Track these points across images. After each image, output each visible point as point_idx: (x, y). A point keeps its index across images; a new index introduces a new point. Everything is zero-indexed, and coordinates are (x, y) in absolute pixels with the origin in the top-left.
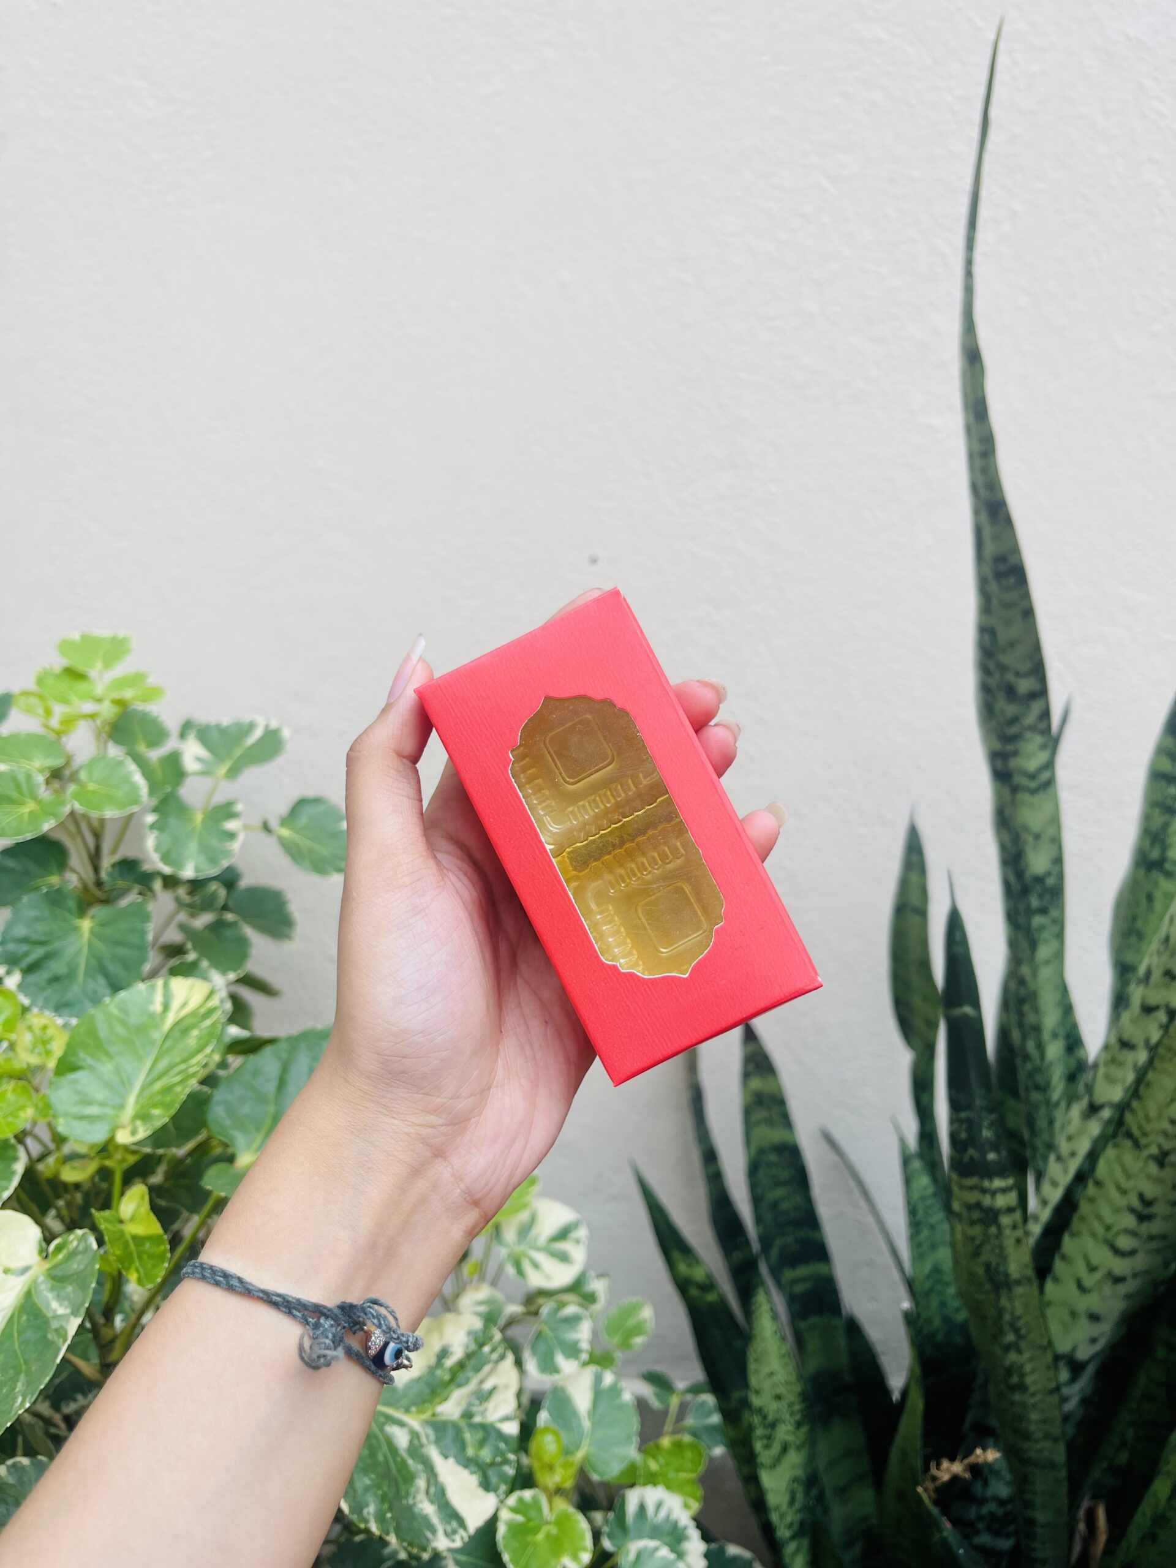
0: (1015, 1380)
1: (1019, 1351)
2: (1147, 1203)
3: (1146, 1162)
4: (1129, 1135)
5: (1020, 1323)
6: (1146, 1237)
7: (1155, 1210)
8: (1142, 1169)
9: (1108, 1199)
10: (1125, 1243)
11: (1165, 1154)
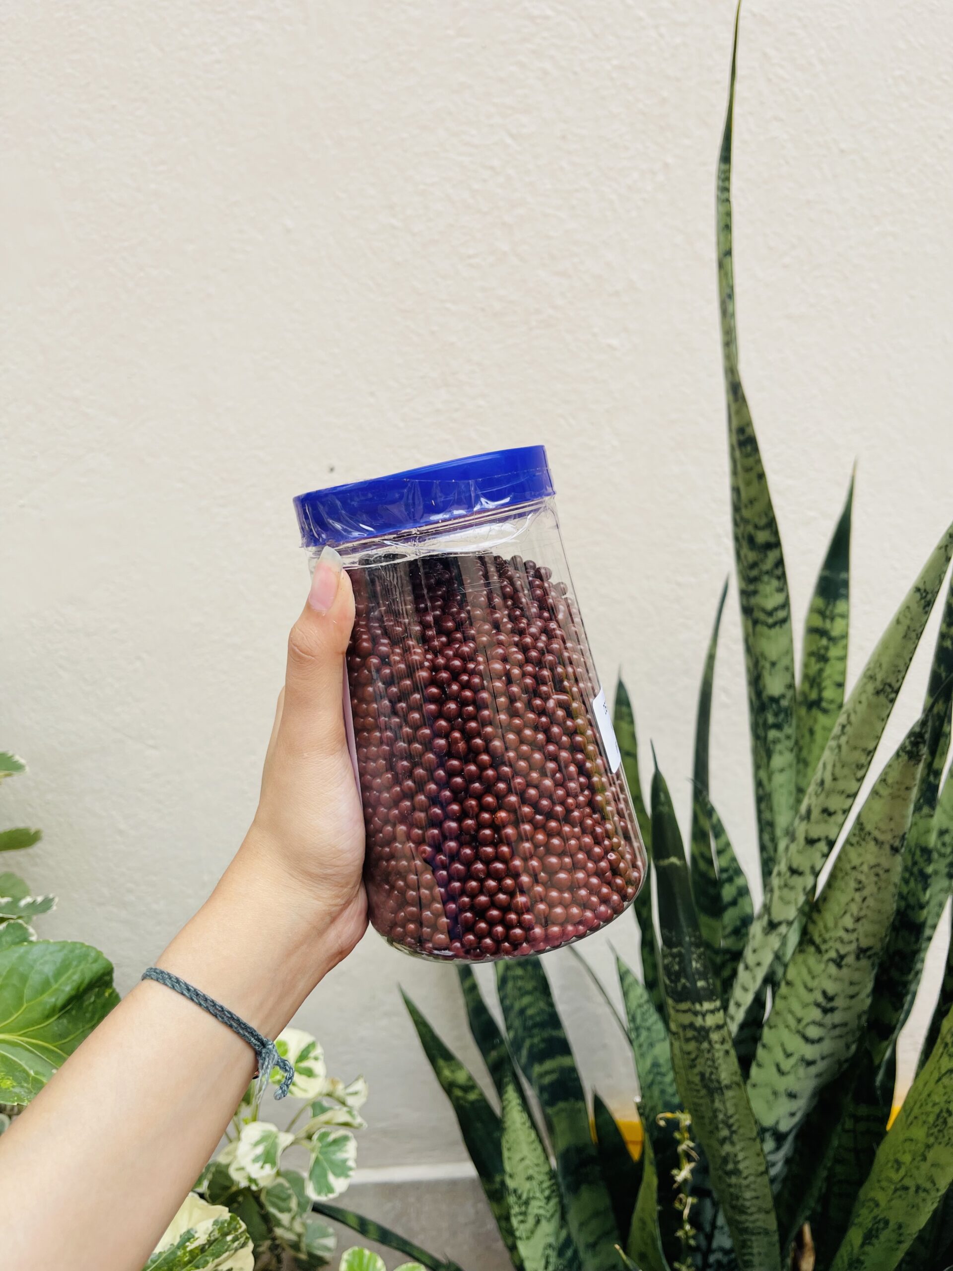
0: (730, 1166)
1: (733, 1144)
2: (830, 999)
3: (827, 965)
4: (812, 942)
5: (731, 1121)
6: (830, 1026)
7: (836, 1003)
8: (824, 971)
9: (798, 997)
10: (813, 1032)
11: (842, 957)
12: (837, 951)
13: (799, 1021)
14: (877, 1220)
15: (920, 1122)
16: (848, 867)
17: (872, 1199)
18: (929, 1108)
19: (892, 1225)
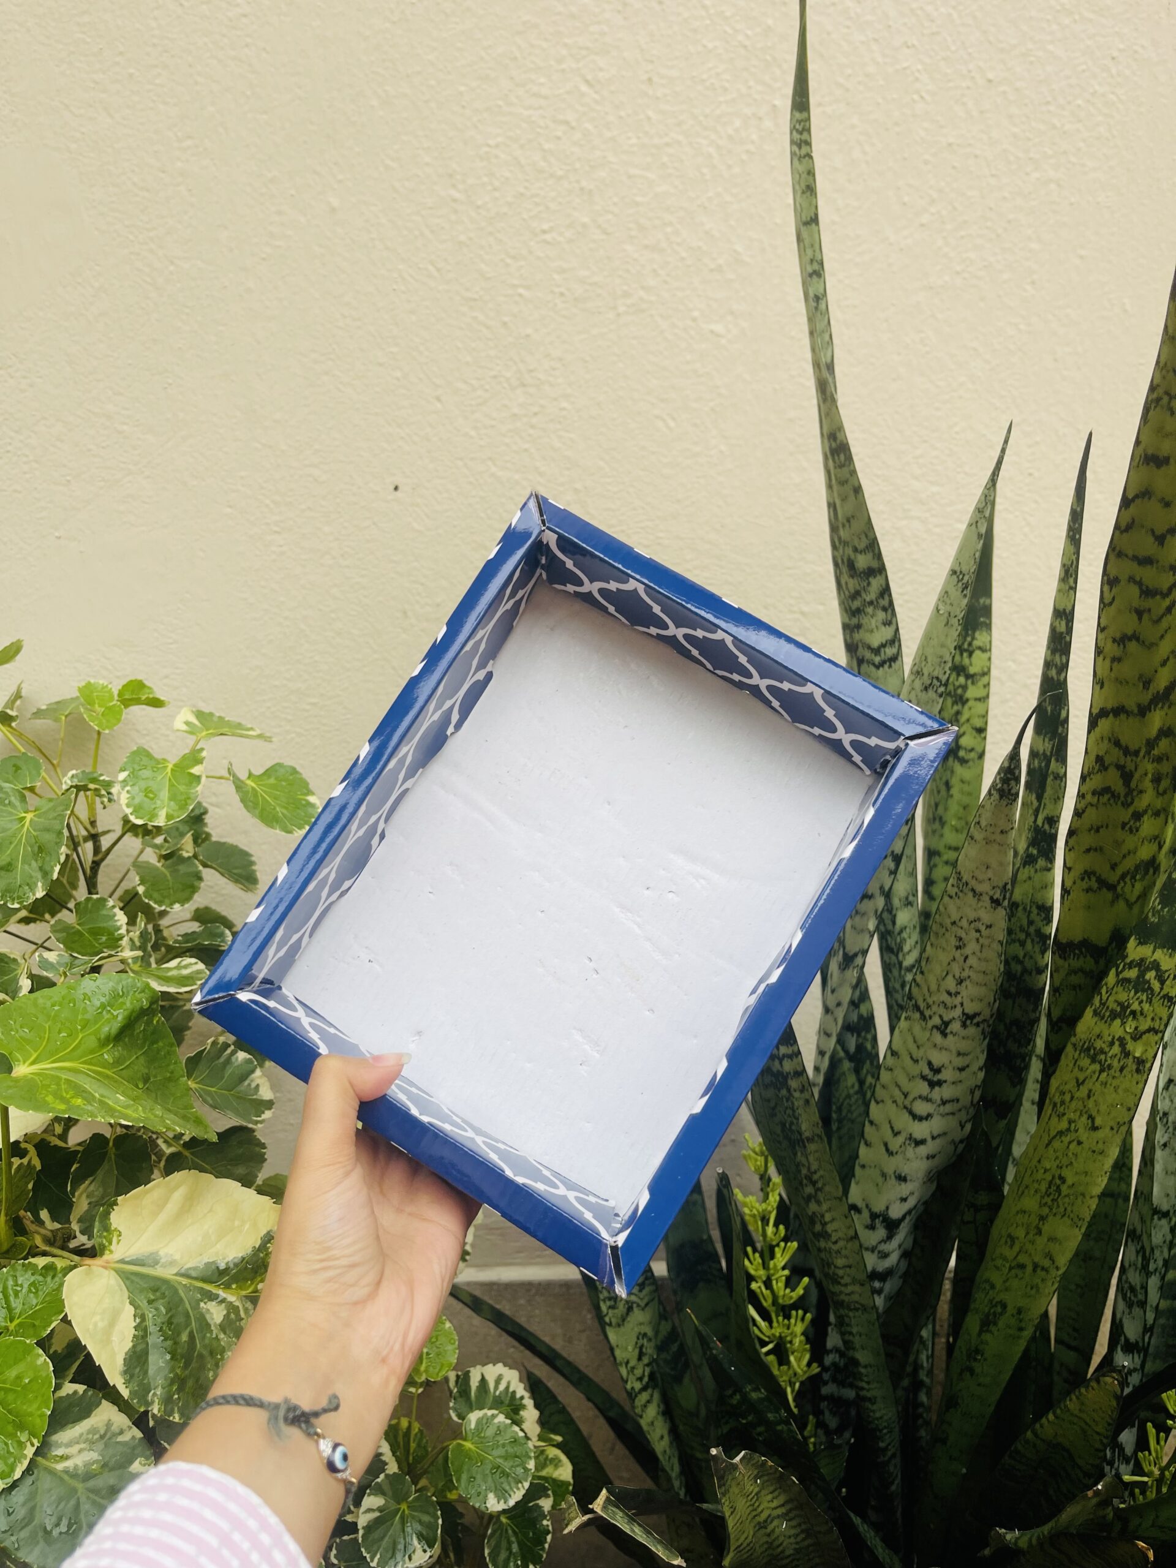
2: (937, 1071)
3: (931, 1034)
4: (917, 1007)
6: (939, 1102)
7: (945, 1075)
8: (928, 1040)
9: (903, 1068)
10: (921, 1108)
11: (946, 1024)
12: (941, 1016)
13: (906, 1095)
14: (994, 1303)
15: (1032, 1192)
16: (948, 922)
17: (987, 1281)
18: (1040, 1175)
19: (1010, 1309)
